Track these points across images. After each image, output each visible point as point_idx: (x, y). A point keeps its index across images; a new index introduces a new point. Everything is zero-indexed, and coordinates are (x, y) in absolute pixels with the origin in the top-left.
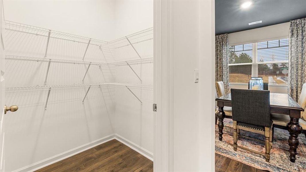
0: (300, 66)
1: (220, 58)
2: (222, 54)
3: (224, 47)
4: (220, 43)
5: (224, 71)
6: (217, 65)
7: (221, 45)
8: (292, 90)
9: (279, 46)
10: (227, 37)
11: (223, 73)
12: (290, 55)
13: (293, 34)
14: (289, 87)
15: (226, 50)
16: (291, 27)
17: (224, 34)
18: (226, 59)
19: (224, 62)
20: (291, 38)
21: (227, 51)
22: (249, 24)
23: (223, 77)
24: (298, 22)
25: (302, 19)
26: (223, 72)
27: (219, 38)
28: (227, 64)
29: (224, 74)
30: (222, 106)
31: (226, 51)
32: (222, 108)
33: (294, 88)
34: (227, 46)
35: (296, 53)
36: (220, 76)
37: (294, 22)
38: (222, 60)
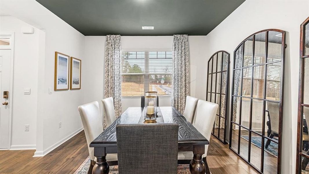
0: (180, 78)
1: (111, 65)
2: (113, 59)
3: (116, 51)
4: (112, 45)
5: (116, 82)
6: (107, 73)
7: (113, 49)
8: (175, 100)
9: (166, 57)
10: (120, 39)
11: (114, 85)
12: (173, 67)
13: (175, 48)
14: (173, 98)
15: (118, 55)
16: (174, 40)
17: (117, 35)
18: (118, 67)
19: (116, 71)
20: (174, 51)
21: (120, 56)
22: (142, 27)
23: (114, 89)
24: (179, 38)
25: (181, 35)
26: (114, 83)
27: (110, 39)
28: (120, 73)
29: (116, 85)
30: (104, 155)
31: (118, 57)
32: (104, 159)
33: (176, 99)
34: (120, 51)
35: (177, 66)
36: (112, 88)
37: (176, 37)
38: (114, 68)
